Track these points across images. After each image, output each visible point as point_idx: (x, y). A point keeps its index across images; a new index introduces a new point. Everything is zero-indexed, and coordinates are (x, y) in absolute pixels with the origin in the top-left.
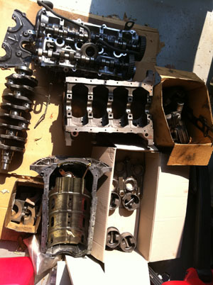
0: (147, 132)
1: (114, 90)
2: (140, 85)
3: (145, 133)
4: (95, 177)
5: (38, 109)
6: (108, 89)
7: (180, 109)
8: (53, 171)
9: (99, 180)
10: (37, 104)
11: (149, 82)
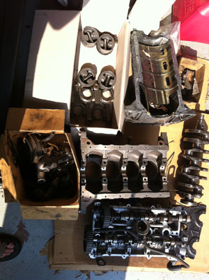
0: (89, 146)
1: (122, 188)
2: (96, 197)
3: (90, 145)
4: (139, 102)
5: (172, 169)
6: (129, 188)
7: (41, 174)
8: (178, 109)
9: (135, 99)
10: (173, 174)
11: (87, 200)
